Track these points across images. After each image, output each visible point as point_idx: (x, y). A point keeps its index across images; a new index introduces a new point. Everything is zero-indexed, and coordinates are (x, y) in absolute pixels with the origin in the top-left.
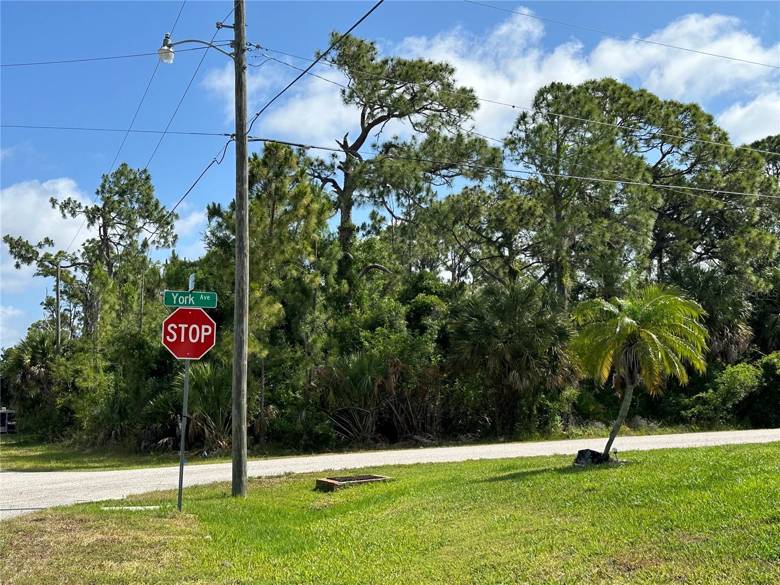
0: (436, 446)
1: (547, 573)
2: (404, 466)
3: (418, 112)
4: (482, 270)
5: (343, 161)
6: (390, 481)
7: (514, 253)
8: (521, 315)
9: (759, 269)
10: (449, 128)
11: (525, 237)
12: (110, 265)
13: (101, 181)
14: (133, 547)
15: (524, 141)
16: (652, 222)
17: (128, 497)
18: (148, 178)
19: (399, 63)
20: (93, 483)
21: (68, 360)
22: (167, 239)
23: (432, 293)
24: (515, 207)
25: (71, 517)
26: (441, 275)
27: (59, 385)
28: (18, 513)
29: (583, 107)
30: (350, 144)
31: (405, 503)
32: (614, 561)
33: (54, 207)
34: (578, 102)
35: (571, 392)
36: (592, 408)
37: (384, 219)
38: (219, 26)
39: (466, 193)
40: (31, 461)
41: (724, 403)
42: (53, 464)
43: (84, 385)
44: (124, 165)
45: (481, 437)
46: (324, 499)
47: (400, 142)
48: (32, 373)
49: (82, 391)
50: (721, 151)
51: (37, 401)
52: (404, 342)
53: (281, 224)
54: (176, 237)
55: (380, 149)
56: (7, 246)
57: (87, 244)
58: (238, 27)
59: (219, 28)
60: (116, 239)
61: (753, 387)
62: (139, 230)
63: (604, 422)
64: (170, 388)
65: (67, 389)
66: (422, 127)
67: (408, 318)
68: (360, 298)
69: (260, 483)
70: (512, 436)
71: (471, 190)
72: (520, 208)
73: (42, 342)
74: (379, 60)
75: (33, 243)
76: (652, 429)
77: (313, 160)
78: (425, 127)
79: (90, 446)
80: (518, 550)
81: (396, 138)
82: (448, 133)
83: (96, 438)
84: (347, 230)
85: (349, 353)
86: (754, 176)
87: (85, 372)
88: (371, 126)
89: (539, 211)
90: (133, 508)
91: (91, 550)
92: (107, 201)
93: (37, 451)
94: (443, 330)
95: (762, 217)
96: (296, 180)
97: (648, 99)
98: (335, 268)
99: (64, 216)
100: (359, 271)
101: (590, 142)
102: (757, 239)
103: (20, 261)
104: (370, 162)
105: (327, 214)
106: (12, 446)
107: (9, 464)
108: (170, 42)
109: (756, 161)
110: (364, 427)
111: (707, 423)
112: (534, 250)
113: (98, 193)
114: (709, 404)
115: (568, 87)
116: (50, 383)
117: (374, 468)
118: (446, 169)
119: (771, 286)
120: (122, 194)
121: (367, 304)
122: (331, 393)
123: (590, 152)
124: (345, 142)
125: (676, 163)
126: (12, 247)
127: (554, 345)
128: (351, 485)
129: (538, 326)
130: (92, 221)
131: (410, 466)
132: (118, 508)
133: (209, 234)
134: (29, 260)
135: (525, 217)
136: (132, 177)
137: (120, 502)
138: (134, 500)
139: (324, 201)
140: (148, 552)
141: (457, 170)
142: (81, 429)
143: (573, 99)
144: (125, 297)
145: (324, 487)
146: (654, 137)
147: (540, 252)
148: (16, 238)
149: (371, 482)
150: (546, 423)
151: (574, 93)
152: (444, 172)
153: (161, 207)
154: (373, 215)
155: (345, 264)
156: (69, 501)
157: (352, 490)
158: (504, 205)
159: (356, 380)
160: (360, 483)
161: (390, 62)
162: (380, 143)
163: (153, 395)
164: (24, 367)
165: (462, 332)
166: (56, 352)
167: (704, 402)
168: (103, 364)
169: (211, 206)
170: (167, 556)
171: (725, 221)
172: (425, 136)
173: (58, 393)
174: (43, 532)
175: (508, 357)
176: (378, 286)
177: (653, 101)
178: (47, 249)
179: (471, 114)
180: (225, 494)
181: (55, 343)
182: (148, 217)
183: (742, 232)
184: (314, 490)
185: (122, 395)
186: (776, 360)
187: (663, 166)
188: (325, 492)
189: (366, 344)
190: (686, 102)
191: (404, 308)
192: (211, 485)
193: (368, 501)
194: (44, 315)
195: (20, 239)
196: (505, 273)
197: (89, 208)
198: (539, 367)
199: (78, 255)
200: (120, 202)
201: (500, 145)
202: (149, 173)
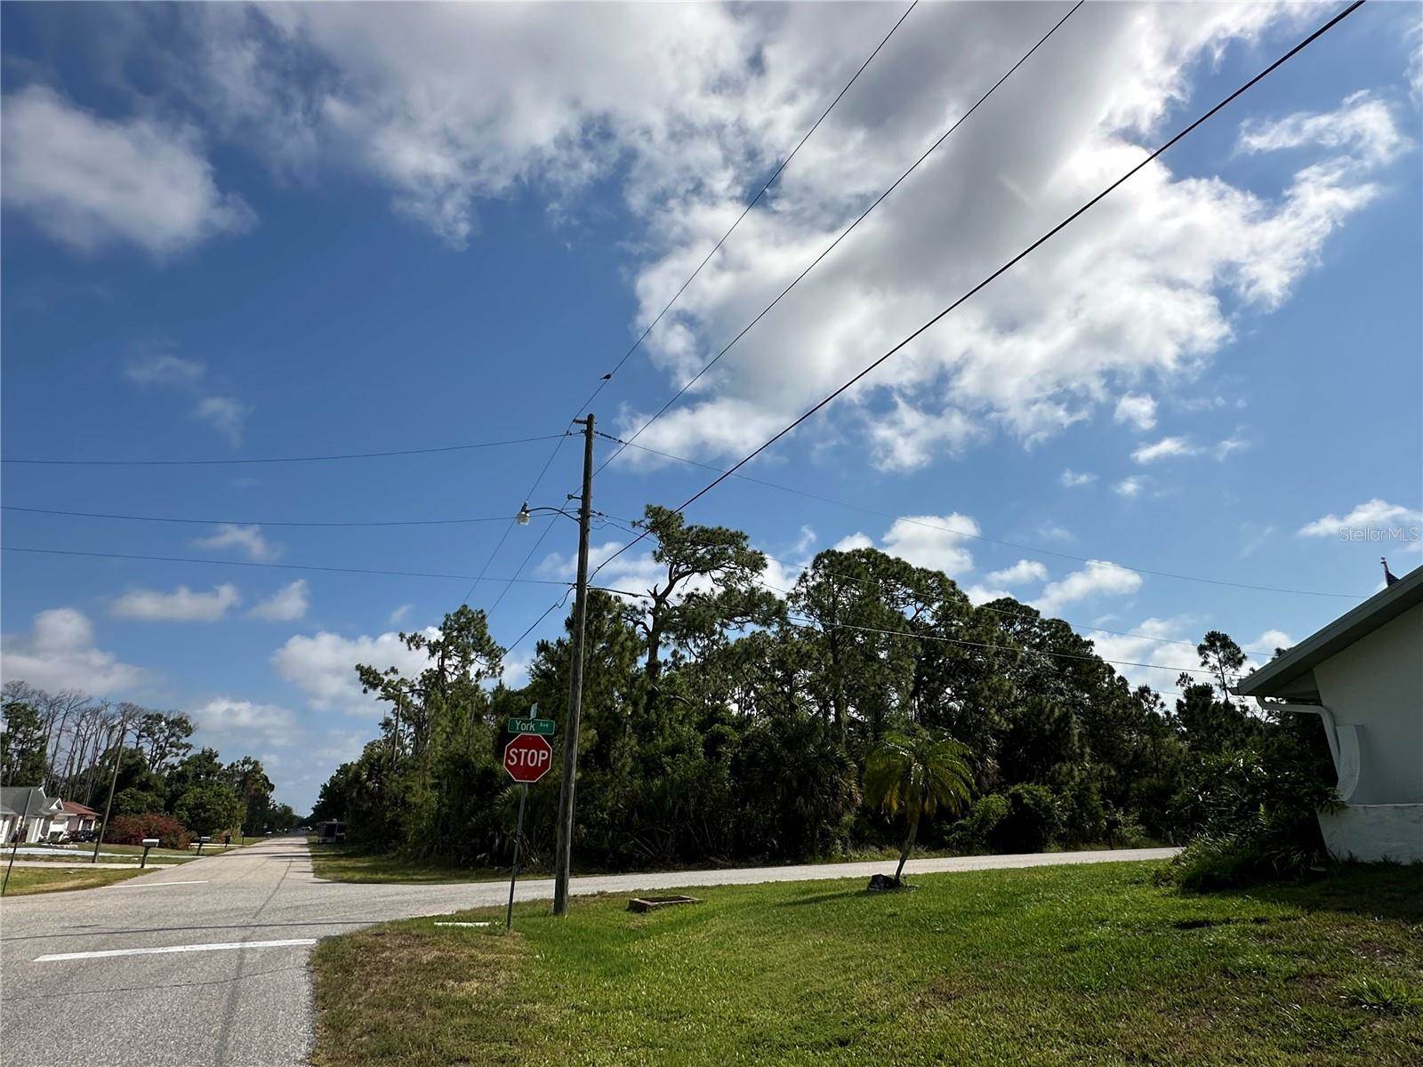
0: (730, 868)
1: (872, 1002)
2: (707, 888)
3: (717, 569)
4: (765, 703)
5: (653, 607)
6: (698, 903)
7: (794, 689)
8: (806, 746)
9: (1000, 710)
10: (743, 583)
11: (802, 676)
12: (443, 692)
13: (444, 619)
14: (470, 965)
15: (805, 596)
16: (913, 667)
17: (457, 913)
18: (483, 617)
19: (702, 530)
20: (421, 897)
21: (400, 776)
22: (495, 669)
23: (725, 724)
24: (795, 650)
25: (407, 932)
26: (730, 707)
27: (390, 799)
28: (357, 927)
29: (854, 570)
30: (659, 593)
31: (717, 926)
32: (933, 990)
33: (402, 640)
34: (850, 566)
35: (848, 818)
36: (867, 832)
37: (683, 657)
38: (570, 497)
39: (754, 636)
40: (360, 872)
41: (980, 829)
42: (381, 876)
43: (413, 800)
44: (465, 606)
46: (638, 920)
47: (700, 593)
48: (367, 788)
49: (410, 806)
50: (964, 610)
51: (368, 813)
52: (703, 768)
53: (599, 659)
54: (502, 668)
55: (684, 598)
56: (358, 673)
57: (425, 673)
58: (585, 498)
60: (451, 670)
61: (1004, 816)
62: (472, 662)
63: (877, 847)
64: (490, 807)
65: (396, 804)
66: (720, 581)
67: (705, 745)
68: (663, 727)
69: (576, 901)
70: (798, 860)
71: (758, 634)
72: (799, 651)
73: (380, 757)
74: (685, 527)
75: (381, 671)
76: (919, 853)
77: (627, 606)
78: (723, 582)
79: (414, 858)
80: (839, 978)
81: (697, 590)
82: (743, 588)
83: (420, 850)
84: (653, 666)
85: (653, 778)
86: (993, 631)
87: (414, 788)
88: (677, 579)
89: (815, 654)
90: (464, 924)
91: (431, 968)
92: (447, 636)
93: (364, 863)
94: (736, 756)
95: (1000, 667)
96: (613, 621)
97: (903, 566)
98: (645, 699)
99: (410, 649)
100: (662, 702)
101: (860, 598)
102: (997, 684)
103: (367, 687)
104: (675, 608)
105: (640, 651)
106: (340, 857)
107: (340, 875)
108: (527, 509)
109: (992, 619)
110: (664, 848)
111: (967, 849)
112: (811, 687)
113: (441, 629)
114: (966, 830)
115: (841, 554)
116: (382, 798)
118: (741, 616)
119: (1012, 726)
120: (460, 631)
121: (668, 731)
122: (636, 815)
123: (860, 607)
124: (655, 591)
125: (928, 618)
126: (362, 675)
127: (834, 773)
128: (663, 906)
129: (821, 756)
130: (433, 653)
131: (713, 888)
132: (450, 924)
133: (534, 667)
134: (375, 687)
135: (803, 660)
136: (470, 616)
137: (451, 918)
138: (462, 916)
139: (636, 640)
140: (485, 973)
141: (749, 618)
142: (406, 842)
143: (845, 563)
144: (456, 721)
145: (638, 908)
146: (909, 596)
147: (816, 688)
148: (366, 666)
149: (682, 903)
150: (828, 847)
151: (846, 558)
152: (737, 619)
153: (492, 642)
154: (674, 654)
155: (653, 695)
157: (663, 911)
158: (786, 648)
159: (659, 801)
160: (671, 904)
161: (694, 529)
162: (684, 594)
163: (473, 813)
164: (360, 783)
165: (753, 759)
166: (391, 769)
167: (962, 828)
168: (430, 781)
169: (540, 642)
170: (502, 976)
171: (970, 668)
172: (723, 589)
173: (388, 807)
174: (384, 948)
175: (795, 783)
176: (678, 716)
177: (907, 567)
178: (392, 676)
179: (761, 572)
180: (547, 912)
181: (390, 760)
182: (480, 651)
183: (985, 678)
184: (628, 910)
185: (445, 810)
186: (1021, 791)
187: (917, 620)
188: (638, 912)
189: (668, 768)
190: (934, 569)
191: (702, 737)
192: (531, 902)
193: (681, 923)
194: (380, 735)
195: (370, 667)
196: (785, 707)
197: (432, 642)
198: (822, 795)
199: (416, 682)
200: (458, 637)
201: (784, 598)
202: (486, 613)
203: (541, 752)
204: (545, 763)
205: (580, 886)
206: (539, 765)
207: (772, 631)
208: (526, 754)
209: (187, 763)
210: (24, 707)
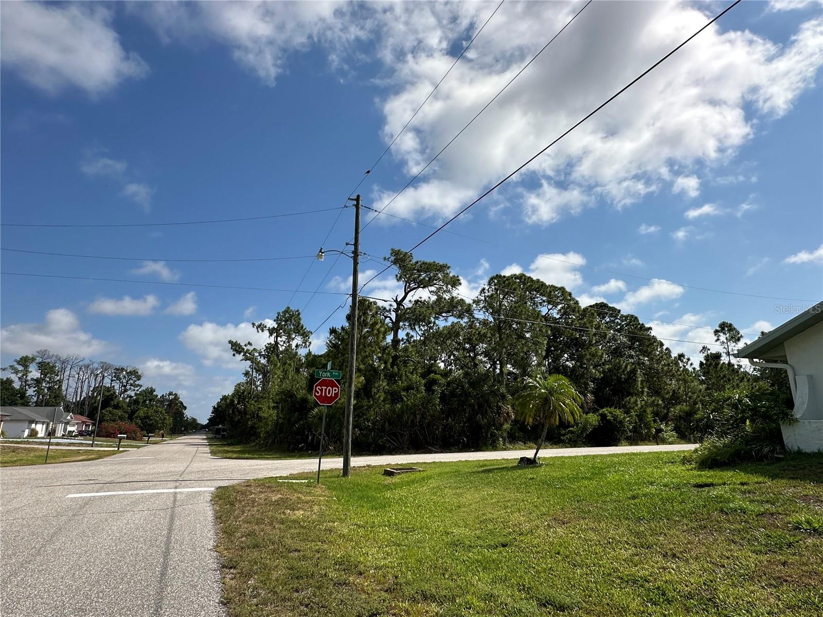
0: (440, 453)
1: (520, 524)
3: (432, 286)
4: (460, 362)
5: (395, 308)
6: (422, 471)
7: (476, 355)
8: (483, 386)
9: (595, 367)
10: (447, 294)
11: (482, 347)
12: (278, 356)
13: (277, 315)
14: (298, 502)
15: (483, 301)
16: (545, 342)
17: (290, 475)
18: (299, 314)
19: (424, 263)
20: (270, 466)
21: (255, 402)
22: (306, 343)
23: (437, 374)
24: (477, 333)
25: (263, 485)
26: (439, 365)
27: (250, 414)
28: (236, 482)
29: (512, 286)
30: (399, 300)
31: (433, 483)
32: (555, 518)
33: (253, 327)
34: (510, 284)
35: (507, 426)
36: (517, 434)
37: (413, 336)
38: (347, 244)
39: (453, 325)
41: (582, 433)
42: (247, 455)
43: (263, 415)
44: (288, 308)
45: (462, 449)
46: (389, 480)
47: (423, 299)
48: (238, 408)
49: (262, 418)
50: (576, 310)
51: (238, 422)
52: (424, 398)
53: (365, 337)
54: (310, 343)
55: (413, 303)
56: (230, 345)
57: (267, 345)
58: (356, 244)
59: (347, 245)
60: (282, 343)
61: (596, 426)
62: (293, 339)
64: (306, 419)
65: (254, 417)
66: (434, 293)
67: (425, 386)
68: (401, 375)
69: (355, 470)
70: (478, 449)
71: (456, 323)
72: (479, 333)
73: (243, 393)
74: (414, 261)
75: (243, 344)
76: (546, 446)
77: (380, 307)
79: (265, 447)
80: (502, 511)
81: (421, 298)
82: (447, 296)
83: (267, 442)
84: (396, 341)
85: (396, 403)
86: (593, 322)
87: (263, 409)
88: (409, 292)
89: (489, 335)
90: (294, 481)
91: (277, 503)
92: (279, 325)
93: (238, 448)
94: (443, 391)
95: (596, 342)
96: (373, 316)
97: (541, 284)
98: (391, 360)
99: (258, 331)
100: (401, 362)
101: (515, 302)
102: (594, 352)
103: (235, 353)
104: (408, 309)
105: (388, 333)
106: (225, 445)
107: (225, 455)
108: (323, 251)
109: (593, 314)
110: (403, 441)
111: (574, 444)
112: (486, 354)
113: (275, 321)
114: (574, 434)
115: (504, 277)
116: (246, 414)
117: (412, 463)
118: (446, 313)
119: (602, 375)
120: (286, 321)
121: (404, 378)
122: (387, 424)
123: (515, 307)
124: (396, 299)
125: (555, 314)
126: (232, 346)
127: (499, 402)
128: (403, 472)
129: (491, 392)
130: (271, 334)
131: (430, 463)
132: (286, 481)
133: (328, 342)
134: (239, 353)
135: (482, 338)
136: (292, 313)
137: (286, 478)
138: (292, 477)
139: (386, 327)
140: (306, 506)
141: (451, 314)
142: (260, 437)
143: (507, 282)
144: (285, 372)
145: (389, 473)
146: (544, 301)
147: (489, 354)
148: (234, 341)
149: (412, 471)
150: (495, 442)
151: (507, 279)
152: (444, 314)
153: (304, 328)
154: (407, 334)
155: (395, 358)
156: (260, 476)
157: (403, 475)
158: (472, 331)
159: (400, 416)
160: (407, 472)
161: (419, 263)
162: (413, 300)
163: (296, 422)
164: (234, 405)
165: (453, 394)
166: (250, 398)
167: (572, 432)
168: (272, 405)
169: (331, 328)
170: (316, 508)
171: (579, 343)
172: (436, 297)
173: (249, 419)
174: (251, 493)
175: (476, 407)
176: (410, 369)
177: (543, 284)
178: (249, 347)
179: (458, 287)
180: (339, 475)
181: (249, 393)
182: (297, 333)
183: (587, 348)
184: (383, 475)
185: (281, 421)
186: (606, 412)
187: (549, 315)
188: (389, 476)
189: (405, 398)
190: (559, 286)
191: (424, 381)
192: (330, 470)
193: (413, 482)
194: (243, 379)
195: (236, 342)
196: (471, 365)
197: (270, 328)
198: (492, 413)
199: (262, 350)
200: (285, 325)
201: (471, 302)
202: (300, 311)
203: (334, 388)
204: (336, 395)
205: (357, 462)
206: (333, 396)
207: (464, 321)
208: (326, 390)
209: (139, 394)
210: (49, 363)
